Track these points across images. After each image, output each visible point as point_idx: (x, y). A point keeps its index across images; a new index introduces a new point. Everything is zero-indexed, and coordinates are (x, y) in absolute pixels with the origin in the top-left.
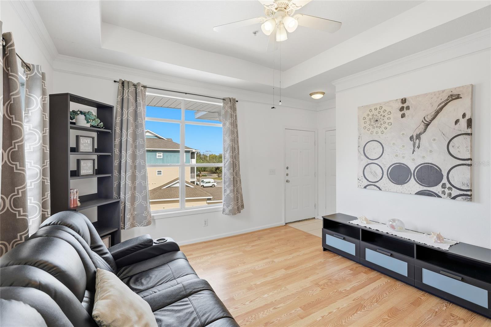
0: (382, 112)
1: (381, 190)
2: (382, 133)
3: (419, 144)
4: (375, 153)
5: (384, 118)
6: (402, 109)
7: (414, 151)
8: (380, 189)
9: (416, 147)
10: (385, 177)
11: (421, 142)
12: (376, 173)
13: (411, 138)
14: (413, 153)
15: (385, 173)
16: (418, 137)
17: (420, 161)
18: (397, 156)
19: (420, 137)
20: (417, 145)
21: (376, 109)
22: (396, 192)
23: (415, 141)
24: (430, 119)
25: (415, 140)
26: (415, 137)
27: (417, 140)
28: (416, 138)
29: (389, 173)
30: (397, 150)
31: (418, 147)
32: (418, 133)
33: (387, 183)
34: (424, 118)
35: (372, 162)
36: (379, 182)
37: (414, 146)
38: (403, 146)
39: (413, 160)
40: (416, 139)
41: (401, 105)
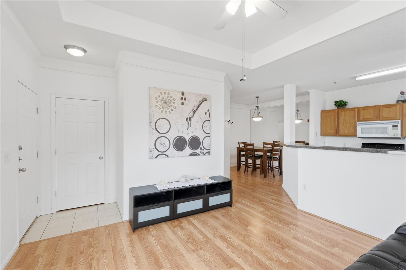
0: (169, 97)
1: (169, 157)
2: (170, 113)
3: (191, 124)
4: (165, 129)
5: (171, 102)
6: (182, 99)
7: (188, 128)
8: (168, 157)
9: (189, 125)
10: (171, 147)
11: (191, 123)
12: (165, 144)
13: (187, 119)
14: (188, 130)
15: (172, 144)
16: (190, 119)
17: (191, 135)
18: (179, 131)
19: (191, 119)
20: (190, 124)
21: (165, 93)
22: (179, 157)
23: (189, 122)
24: (196, 109)
25: (189, 121)
26: (189, 119)
27: (190, 121)
28: (189, 120)
29: (174, 144)
30: (179, 127)
31: (190, 126)
32: (190, 117)
33: (173, 151)
34: (193, 108)
35: (162, 135)
36: (167, 151)
37: (188, 125)
38: (183, 125)
39: (188, 134)
41: (181, 96)
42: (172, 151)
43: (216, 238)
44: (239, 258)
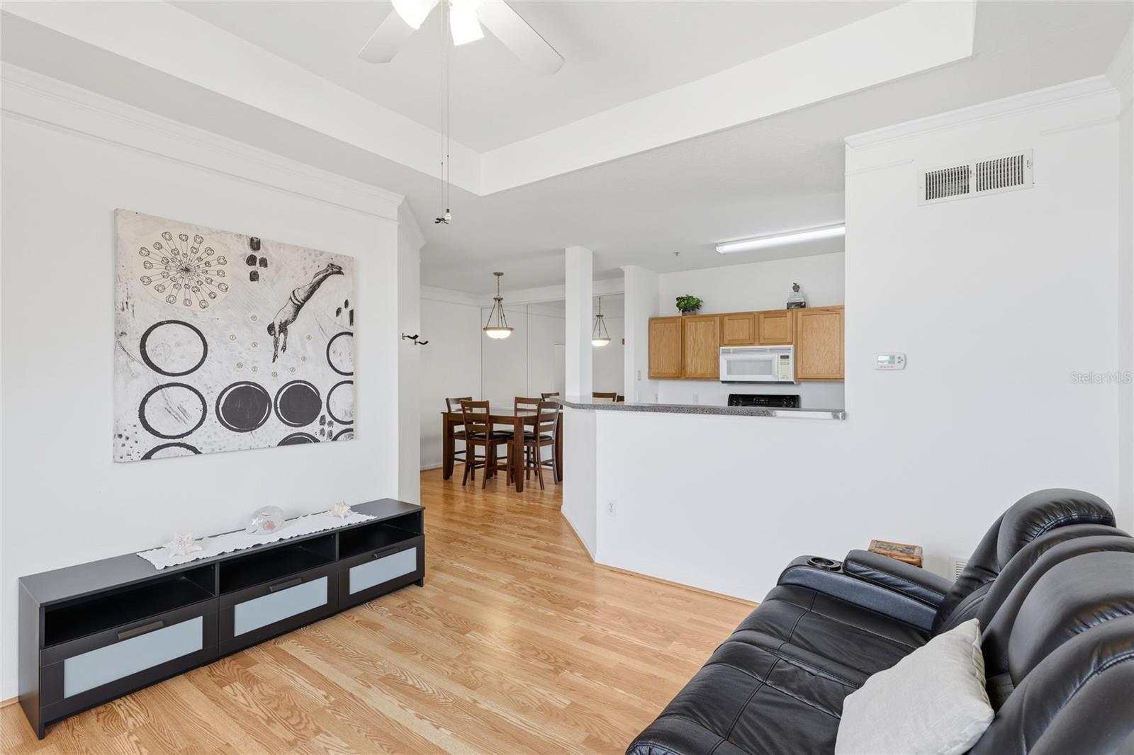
0: (201, 250)
1: (200, 453)
2: (204, 305)
3: (285, 343)
4: (183, 357)
5: (207, 268)
6: (251, 260)
7: (275, 356)
8: (196, 451)
9: (280, 348)
10: (210, 419)
11: (287, 340)
12: (184, 412)
13: (271, 328)
14: (274, 361)
15: (211, 409)
16: (283, 328)
17: (286, 378)
18: (240, 365)
19: (286, 329)
20: (281, 344)
21: (184, 238)
22: (240, 450)
23: (277, 336)
24: (303, 297)
25: (277, 333)
26: (277, 328)
27: (282, 334)
28: (278, 330)
29: (220, 407)
30: (240, 353)
31: (284, 349)
32: (283, 321)
33: (216, 433)
34: (293, 292)
35: (174, 380)
36: (194, 433)
37: (276, 346)
38: (255, 345)
39: (275, 374)
40: (280, 332)
41: (250, 252)
42: (214, 432)
43: (369, 687)
44: (438, 727)
